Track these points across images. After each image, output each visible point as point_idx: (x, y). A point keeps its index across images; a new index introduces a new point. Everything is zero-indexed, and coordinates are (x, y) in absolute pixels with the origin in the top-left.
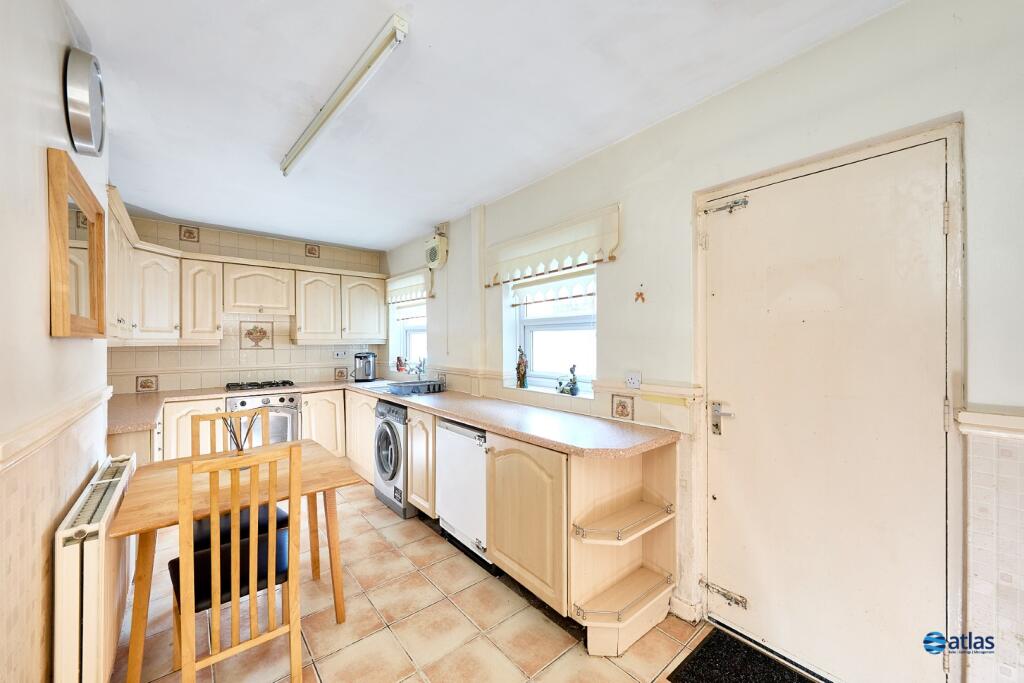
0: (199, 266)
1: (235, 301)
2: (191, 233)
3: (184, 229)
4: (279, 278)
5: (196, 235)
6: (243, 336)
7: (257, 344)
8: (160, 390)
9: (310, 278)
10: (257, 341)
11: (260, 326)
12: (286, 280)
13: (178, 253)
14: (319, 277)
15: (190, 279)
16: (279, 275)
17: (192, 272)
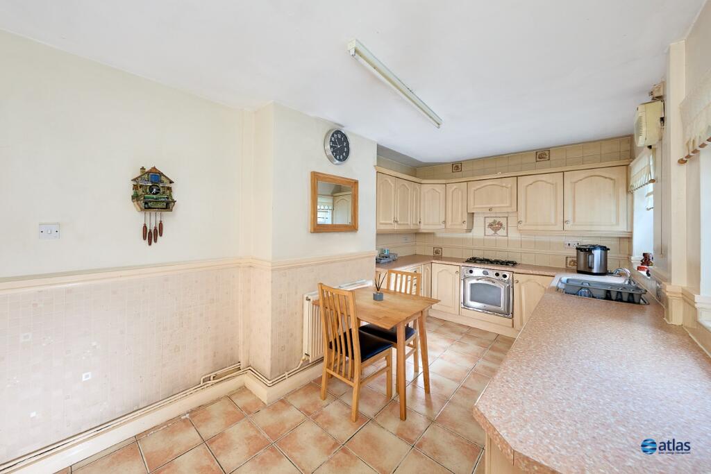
0: (455, 186)
1: (474, 205)
2: (457, 167)
3: (454, 166)
4: (504, 185)
5: (460, 167)
6: (487, 226)
7: (495, 233)
8: (443, 256)
9: (530, 179)
10: (496, 230)
11: (498, 220)
12: (509, 186)
13: (444, 181)
14: (539, 177)
15: (450, 193)
16: (505, 182)
17: (451, 190)
